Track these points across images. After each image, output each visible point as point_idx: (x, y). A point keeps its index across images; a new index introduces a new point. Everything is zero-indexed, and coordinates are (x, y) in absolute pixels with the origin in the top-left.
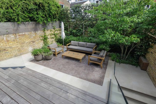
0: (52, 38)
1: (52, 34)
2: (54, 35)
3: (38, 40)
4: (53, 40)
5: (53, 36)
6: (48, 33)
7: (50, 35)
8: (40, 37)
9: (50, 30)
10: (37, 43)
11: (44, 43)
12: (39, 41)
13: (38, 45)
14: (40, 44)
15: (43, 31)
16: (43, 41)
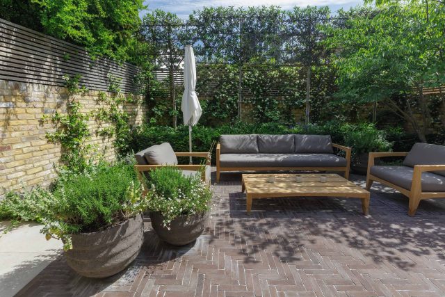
0: (104, 134)
1: (105, 113)
2: (114, 119)
3: (30, 138)
4: (109, 142)
5: (107, 126)
6: (86, 105)
7: (98, 118)
8: (41, 122)
9: (96, 93)
10: (25, 160)
11: (63, 159)
12: (34, 143)
13: (25, 171)
14: (43, 163)
15: (62, 90)
16: (57, 149)
